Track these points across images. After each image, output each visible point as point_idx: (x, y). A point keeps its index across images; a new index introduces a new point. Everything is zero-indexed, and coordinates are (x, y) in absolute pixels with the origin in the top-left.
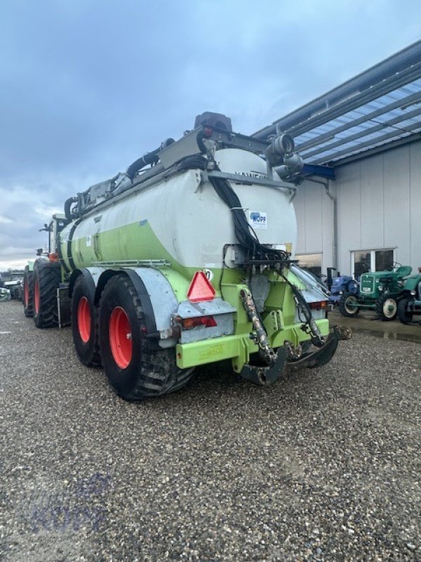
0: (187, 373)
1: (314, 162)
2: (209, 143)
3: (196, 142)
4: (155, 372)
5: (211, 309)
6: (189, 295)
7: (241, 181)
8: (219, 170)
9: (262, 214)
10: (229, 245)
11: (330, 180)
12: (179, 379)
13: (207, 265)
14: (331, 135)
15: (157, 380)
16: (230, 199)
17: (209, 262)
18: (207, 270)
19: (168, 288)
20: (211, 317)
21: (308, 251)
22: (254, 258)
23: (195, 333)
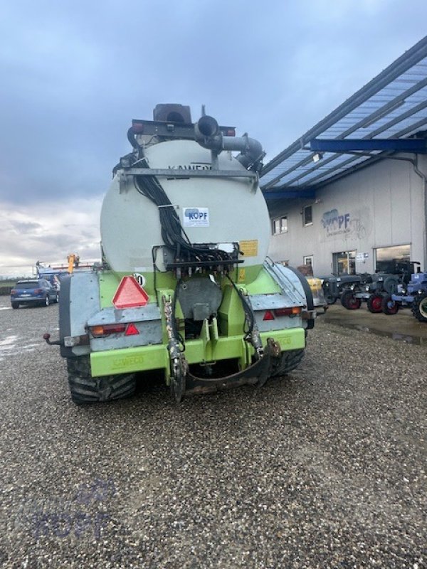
0: (123, 381)
4: (82, 378)
6: (115, 300)
7: (175, 176)
8: (148, 167)
9: (202, 210)
10: (158, 247)
11: (419, 156)
12: (114, 387)
13: (137, 269)
15: (86, 386)
16: (159, 197)
17: (139, 266)
18: (138, 275)
19: (94, 295)
20: (132, 323)
21: (394, 243)
22: (189, 259)
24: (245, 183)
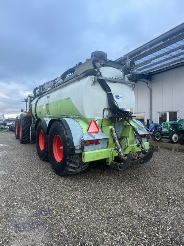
0: (86, 165)
1: (143, 72)
2: (98, 64)
3: (92, 64)
4: (73, 164)
5: (97, 137)
6: (88, 130)
7: (112, 81)
8: (102, 76)
9: (120, 96)
10: (106, 109)
11: (149, 81)
12: (83, 167)
13: (96, 118)
14: (150, 61)
15: (73, 167)
16: (106, 89)
17: (97, 116)
18: (96, 120)
19: (79, 128)
20: (97, 140)
21: (138, 112)
22: (116, 114)
23: (90, 147)
24: (130, 86)
